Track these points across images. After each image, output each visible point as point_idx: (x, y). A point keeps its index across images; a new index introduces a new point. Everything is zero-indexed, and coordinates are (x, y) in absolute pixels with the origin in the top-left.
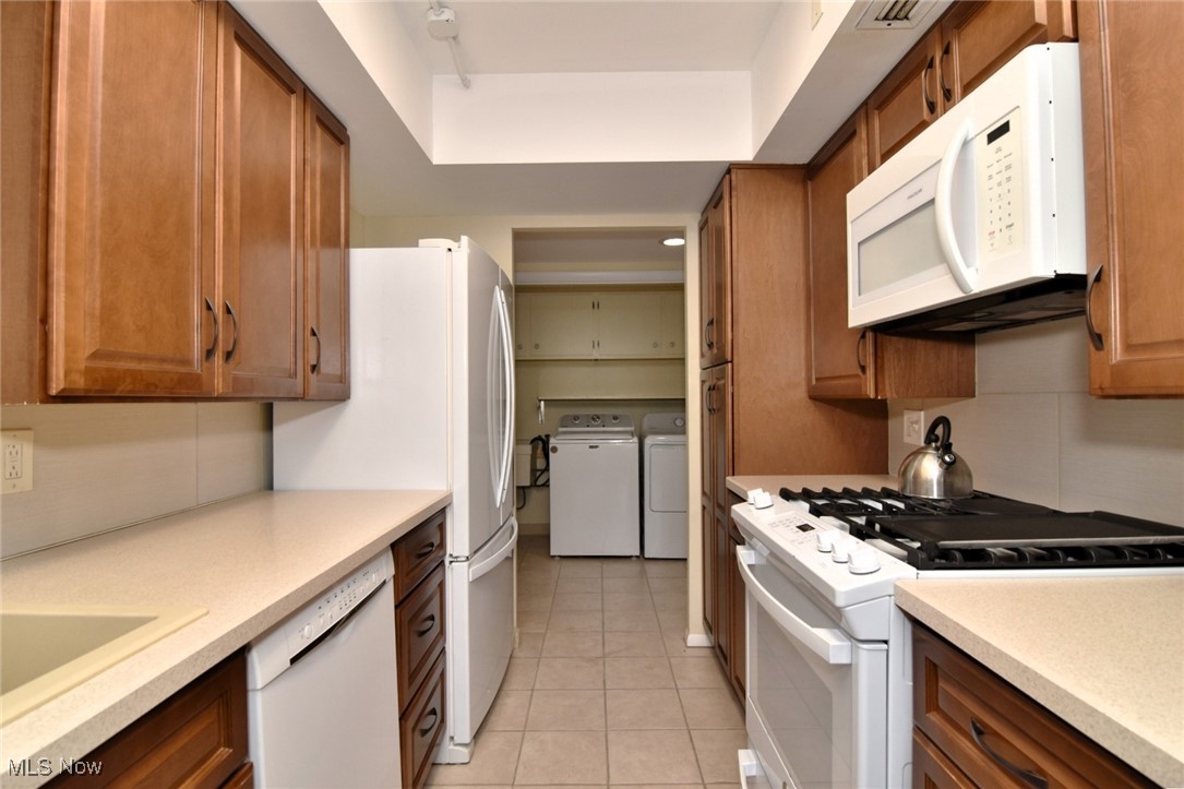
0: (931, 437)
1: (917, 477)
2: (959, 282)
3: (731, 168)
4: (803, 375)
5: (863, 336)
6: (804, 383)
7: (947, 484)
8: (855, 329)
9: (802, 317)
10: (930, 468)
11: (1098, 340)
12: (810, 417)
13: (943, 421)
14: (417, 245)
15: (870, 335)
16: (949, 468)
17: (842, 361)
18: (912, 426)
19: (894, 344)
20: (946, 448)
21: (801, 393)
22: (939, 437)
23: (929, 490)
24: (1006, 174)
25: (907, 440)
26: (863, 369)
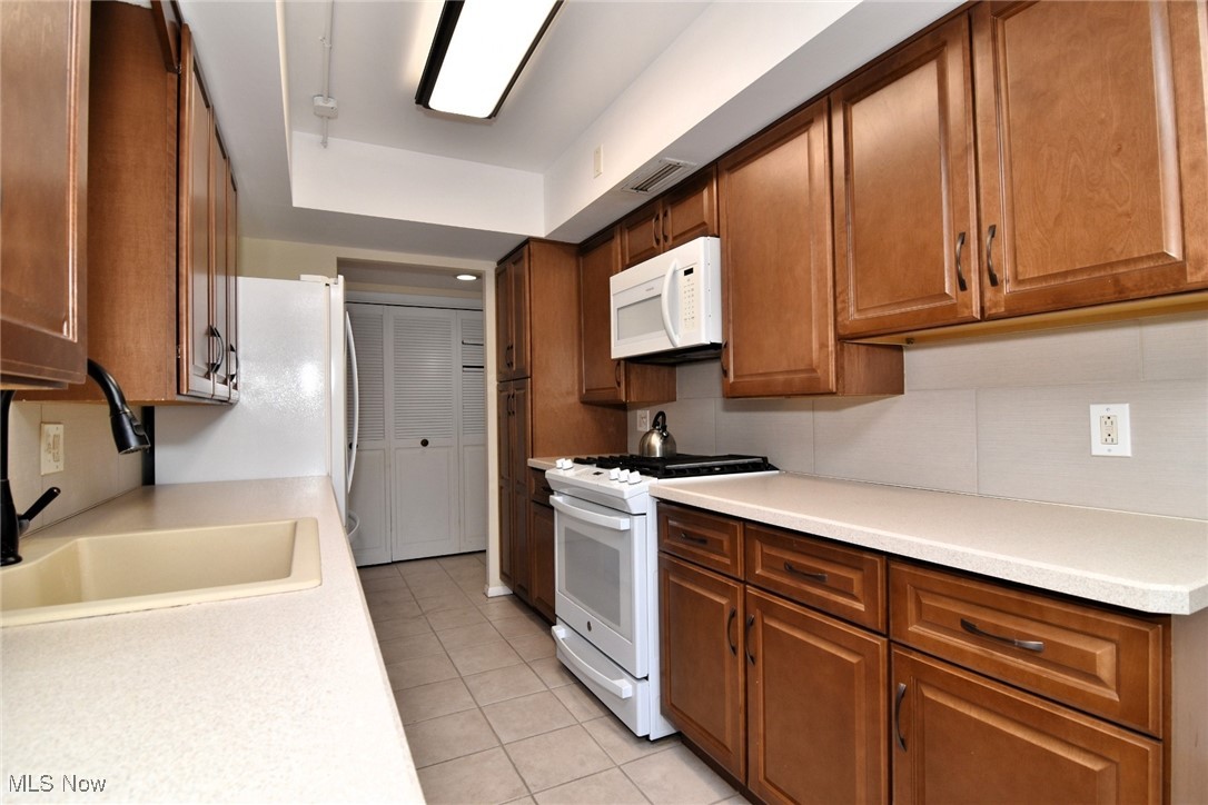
0: (655, 424)
1: (649, 445)
2: (672, 342)
3: (528, 241)
4: (576, 388)
5: (619, 364)
6: (577, 393)
7: (664, 450)
8: (614, 360)
9: (576, 348)
10: (656, 441)
11: (725, 373)
12: (581, 415)
13: (662, 414)
14: (299, 279)
15: (622, 362)
16: (666, 439)
17: (605, 379)
18: (643, 419)
19: (636, 367)
20: (664, 428)
21: (574, 399)
22: (659, 423)
23: (655, 453)
24: (691, 293)
25: (640, 429)
26: (619, 384)
